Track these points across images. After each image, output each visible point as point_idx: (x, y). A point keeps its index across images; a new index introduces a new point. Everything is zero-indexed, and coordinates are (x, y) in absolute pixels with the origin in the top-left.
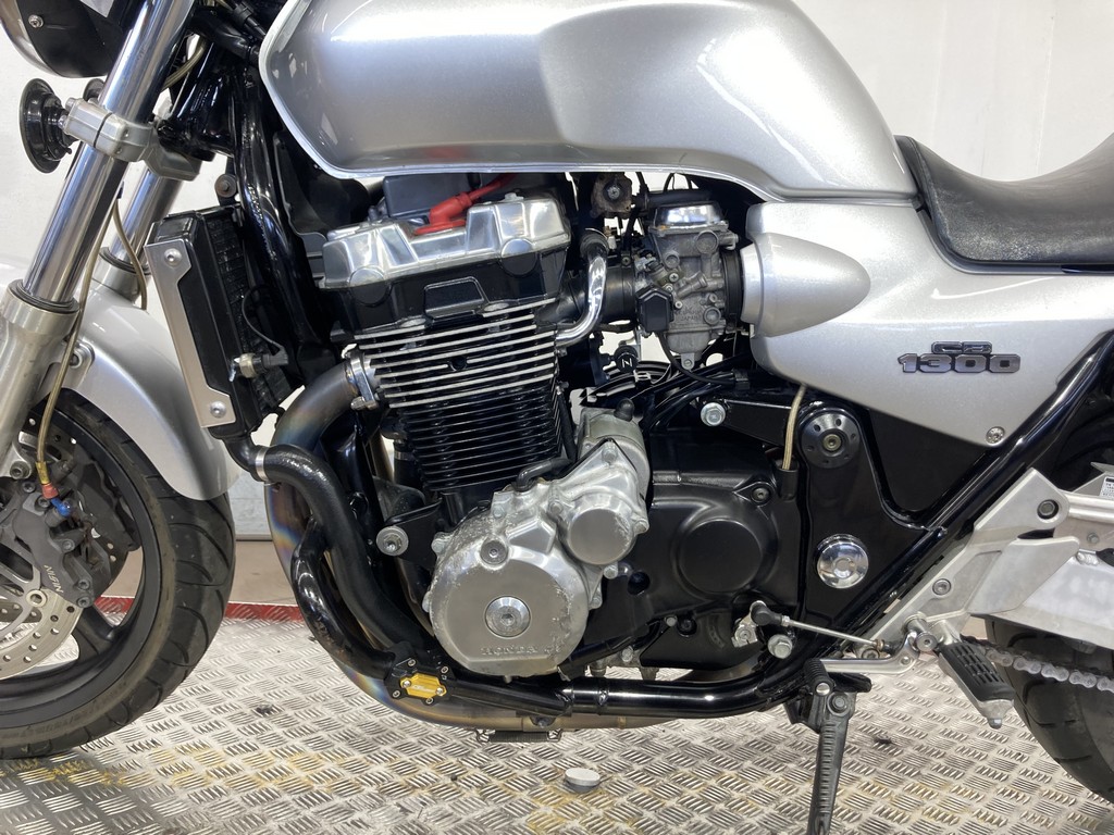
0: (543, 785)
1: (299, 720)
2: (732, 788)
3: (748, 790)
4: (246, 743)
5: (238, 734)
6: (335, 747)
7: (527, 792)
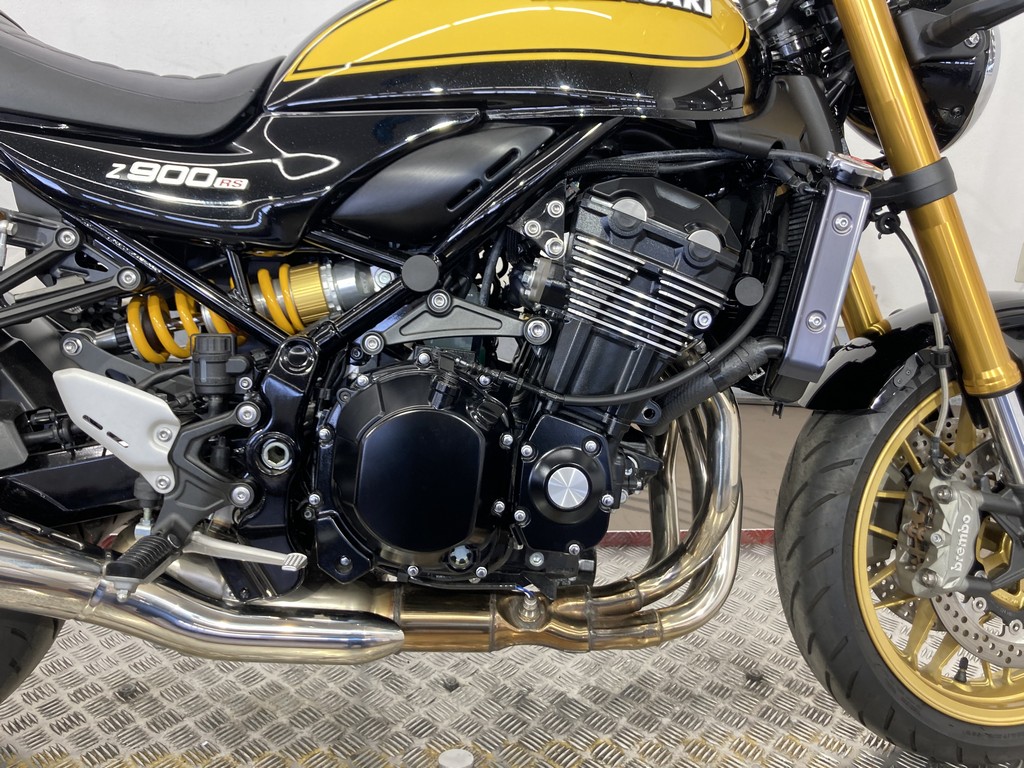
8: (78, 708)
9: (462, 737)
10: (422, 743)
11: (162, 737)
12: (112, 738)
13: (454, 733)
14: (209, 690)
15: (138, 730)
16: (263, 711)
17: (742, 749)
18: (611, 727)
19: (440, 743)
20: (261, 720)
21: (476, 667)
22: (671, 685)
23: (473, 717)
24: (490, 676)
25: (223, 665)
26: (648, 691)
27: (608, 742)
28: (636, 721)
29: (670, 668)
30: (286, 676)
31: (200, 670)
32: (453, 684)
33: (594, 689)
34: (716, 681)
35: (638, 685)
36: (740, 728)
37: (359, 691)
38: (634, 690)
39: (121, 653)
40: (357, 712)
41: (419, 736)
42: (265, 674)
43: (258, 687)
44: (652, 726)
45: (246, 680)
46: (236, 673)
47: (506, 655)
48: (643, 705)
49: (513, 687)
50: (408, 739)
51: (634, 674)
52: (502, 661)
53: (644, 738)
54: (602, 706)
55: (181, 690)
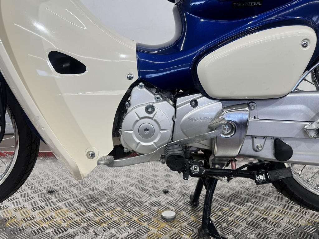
0: (153, 219)
1: (63, 195)
2: (228, 215)
3: (234, 216)
4: (41, 206)
5: (39, 202)
6: (75, 206)
7: (147, 222)
8: (34, 195)
9: (171, 207)
10: (155, 208)
11: (60, 204)
12: (43, 204)
13: (168, 206)
14: (79, 192)
15: (52, 202)
16: (98, 198)
17: (282, 212)
18: (228, 205)
19: (162, 208)
20: (96, 201)
21: (175, 187)
22: (249, 193)
23: (174, 201)
24: (180, 190)
25: (85, 186)
26: (240, 195)
27: (227, 210)
28: (237, 204)
29: (247, 189)
30: (106, 189)
31: (77, 187)
32: (166, 191)
33: (219, 194)
34: (266, 192)
35: (236, 193)
36: (279, 206)
37: (132, 193)
38: (235, 195)
39: (51, 182)
40: (131, 199)
41: (154, 206)
42: (99, 188)
43: (96, 192)
44: (244, 205)
45: (93, 190)
46: (89, 188)
47: (185, 184)
48: (239, 199)
49: (188, 193)
50: (150, 207)
51: (234, 190)
52: (184, 186)
53: (241, 208)
54: (223, 199)
55: (70, 192)
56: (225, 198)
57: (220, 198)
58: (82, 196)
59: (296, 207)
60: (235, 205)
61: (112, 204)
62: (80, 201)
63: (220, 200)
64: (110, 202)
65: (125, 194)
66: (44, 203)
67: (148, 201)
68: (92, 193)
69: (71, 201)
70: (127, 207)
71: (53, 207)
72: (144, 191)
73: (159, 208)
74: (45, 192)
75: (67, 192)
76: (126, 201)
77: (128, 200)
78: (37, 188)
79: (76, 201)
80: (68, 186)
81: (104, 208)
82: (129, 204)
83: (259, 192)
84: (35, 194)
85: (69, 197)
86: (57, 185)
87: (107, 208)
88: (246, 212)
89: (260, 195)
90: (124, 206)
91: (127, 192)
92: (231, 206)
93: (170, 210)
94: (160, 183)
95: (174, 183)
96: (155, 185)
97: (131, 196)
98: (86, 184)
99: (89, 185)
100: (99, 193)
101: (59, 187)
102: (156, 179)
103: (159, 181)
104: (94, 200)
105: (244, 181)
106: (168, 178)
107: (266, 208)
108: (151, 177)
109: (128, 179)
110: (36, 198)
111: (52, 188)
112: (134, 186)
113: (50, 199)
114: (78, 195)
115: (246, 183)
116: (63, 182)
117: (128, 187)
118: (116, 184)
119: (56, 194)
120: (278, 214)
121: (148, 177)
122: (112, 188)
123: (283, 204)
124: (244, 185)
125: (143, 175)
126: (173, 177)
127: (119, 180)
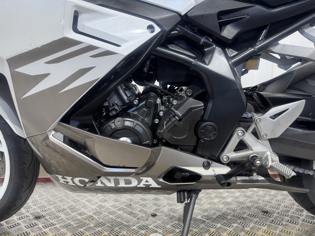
8: (19, 221)
9: (158, 230)
10: (143, 232)
11: (47, 230)
13: (155, 229)
14: (67, 217)
15: (39, 228)
17: (267, 233)
18: (215, 226)
19: (150, 231)
20: (84, 225)
21: (163, 210)
22: (235, 215)
23: (162, 224)
24: (168, 213)
25: (73, 211)
26: (226, 216)
27: (215, 231)
28: (224, 225)
29: (233, 210)
30: (95, 213)
31: (65, 212)
32: (154, 214)
33: (206, 216)
34: (251, 213)
35: (222, 215)
36: (264, 226)
37: (120, 217)
38: (221, 216)
39: (39, 207)
40: (119, 223)
41: (142, 230)
42: (87, 213)
43: (84, 216)
44: (230, 226)
45: (80, 214)
46: (77, 213)
47: (173, 207)
48: (225, 220)
49: (176, 216)
50: (138, 230)
51: (220, 212)
52: (172, 209)
53: (228, 230)
54: (210, 220)
55: (57, 217)
56: (212, 220)
57: (207, 220)
58: (69, 221)
59: (280, 227)
60: (222, 226)
61: (100, 229)
62: (67, 226)
63: (207, 221)
64: (98, 226)
65: (113, 218)
66: (30, 229)
67: (136, 225)
68: (79, 217)
69: (58, 226)
70: (115, 231)
71: (39, 233)
72: (132, 215)
73: (147, 231)
74: (31, 217)
75: (55, 217)
76: (114, 225)
77: (116, 224)
78: (24, 214)
79: (63, 226)
80: (56, 211)
81: (91, 233)
82: (117, 228)
83: (244, 213)
84: (21, 220)
85: (56, 223)
86: (45, 210)
87: (95, 233)
88: (233, 233)
89: (245, 216)
90: (112, 230)
91: (115, 216)
92: (218, 227)
93: (157, 233)
94: (148, 206)
95: (162, 206)
96: (144, 209)
97: (119, 220)
98: (74, 209)
99: (77, 209)
100: (87, 217)
101: (46, 212)
102: (144, 203)
103: (148, 204)
104: (81, 225)
105: (229, 203)
106: (156, 202)
107: (252, 228)
108: (140, 201)
109: (117, 204)
110: (21, 224)
111: (38, 213)
112: (122, 210)
113: (36, 225)
114: (66, 220)
115: (232, 204)
116: (51, 207)
117: (116, 211)
118: (105, 208)
119: (42, 220)
120: (263, 234)
121: (136, 201)
122: (100, 212)
123: (267, 225)
124: (230, 207)
125: (131, 199)
126: (161, 200)
127: (107, 205)
